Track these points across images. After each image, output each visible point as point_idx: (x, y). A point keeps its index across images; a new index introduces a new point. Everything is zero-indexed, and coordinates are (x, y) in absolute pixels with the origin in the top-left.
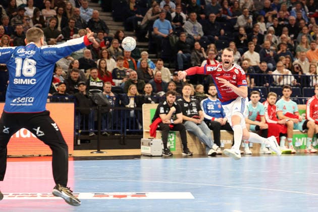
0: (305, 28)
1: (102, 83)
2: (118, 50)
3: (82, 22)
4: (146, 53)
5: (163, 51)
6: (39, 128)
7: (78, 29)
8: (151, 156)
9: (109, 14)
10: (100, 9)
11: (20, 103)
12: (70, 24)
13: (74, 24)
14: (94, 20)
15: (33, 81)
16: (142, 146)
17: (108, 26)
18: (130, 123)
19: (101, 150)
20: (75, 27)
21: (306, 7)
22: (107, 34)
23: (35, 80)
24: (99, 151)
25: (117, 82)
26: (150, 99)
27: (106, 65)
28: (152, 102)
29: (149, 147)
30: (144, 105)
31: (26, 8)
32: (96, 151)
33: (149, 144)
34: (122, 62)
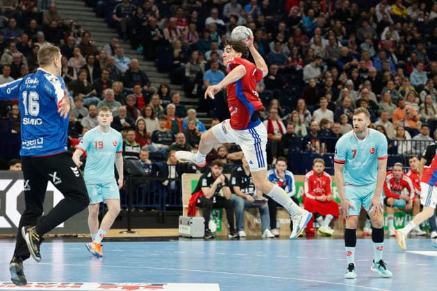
0: (391, 82)
1: (139, 148)
2: (159, 109)
3: (118, 73)
4: (194, 111)
5: (215, 109)
6: (55, 173)
7: (113, 81)
8: (191, 238)
9: (152, 63)
10: (142, 57)
12: (103, 75)
13: (108, 76)
14: (132, 71)
15: (39, 122)
16: (180, 226)
17: (150, 79)
18: (170, 196)
19: (132, 230)
20: (109, 80)
21: (394, 56)
22: (149, 86)
23: (41, 120)
24: (129, 231)
25: (156, 146)
26: (194, 168)
27: (145, 126)
28: (198, 171)
29: (189, 227)
30: (184, 176)
32: (126, 230)
33: (189, 223)
34: (165, 123)
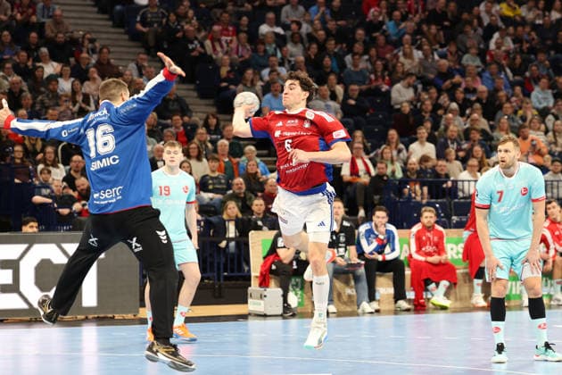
0: (507, 105)
4: (253, 148)
6: (135, 239)
8: (265, 316)
9: (191, 87)
11: (106, 199)
14: (168, 97)
15: (114, 160)
16: (249, 300)
18: (229, 262)
21: (508, 71)
22: (190, 117)
23: (116, 157)
25: (206, 197)
26: (260, 223)
27: (191, 170)
28: (265, 228)
29: (262, 302)
30: (252, 234)
31: (59, 79)
33: (262, 297)
34: (216, 165)
